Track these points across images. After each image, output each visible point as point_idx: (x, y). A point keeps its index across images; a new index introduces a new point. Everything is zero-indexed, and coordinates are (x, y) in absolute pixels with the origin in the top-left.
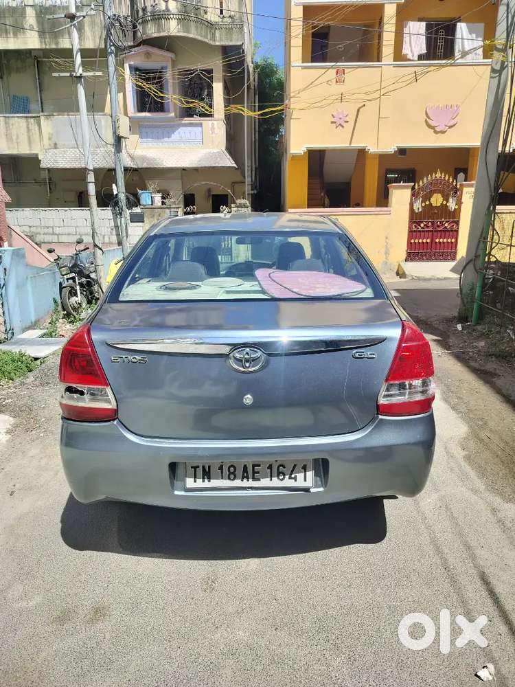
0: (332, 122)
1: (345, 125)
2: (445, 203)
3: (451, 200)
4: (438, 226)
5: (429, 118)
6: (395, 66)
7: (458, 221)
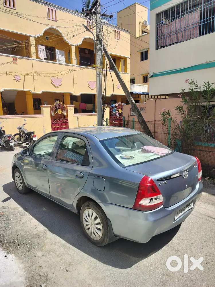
0: (14, 79)
1: (20, 81)
2: (62, 113)
3: (64, 112)
4: (61, 121)
5: (52, 81)
6: (37, 61)
7: (68, 119)
